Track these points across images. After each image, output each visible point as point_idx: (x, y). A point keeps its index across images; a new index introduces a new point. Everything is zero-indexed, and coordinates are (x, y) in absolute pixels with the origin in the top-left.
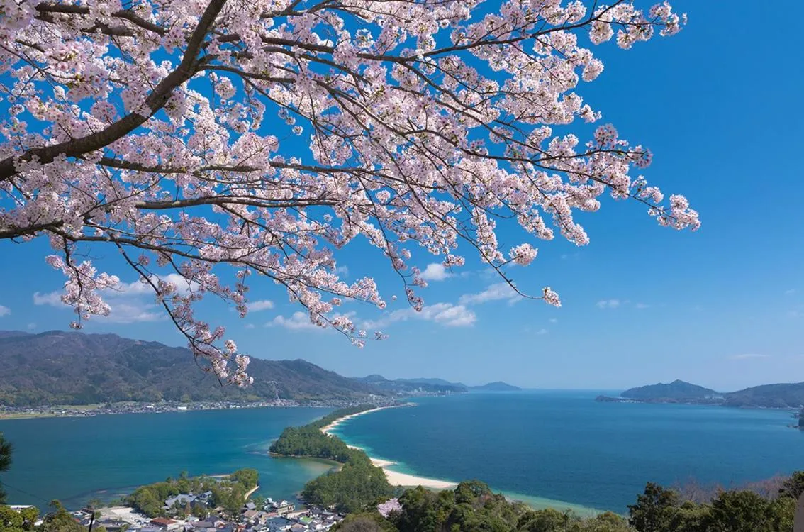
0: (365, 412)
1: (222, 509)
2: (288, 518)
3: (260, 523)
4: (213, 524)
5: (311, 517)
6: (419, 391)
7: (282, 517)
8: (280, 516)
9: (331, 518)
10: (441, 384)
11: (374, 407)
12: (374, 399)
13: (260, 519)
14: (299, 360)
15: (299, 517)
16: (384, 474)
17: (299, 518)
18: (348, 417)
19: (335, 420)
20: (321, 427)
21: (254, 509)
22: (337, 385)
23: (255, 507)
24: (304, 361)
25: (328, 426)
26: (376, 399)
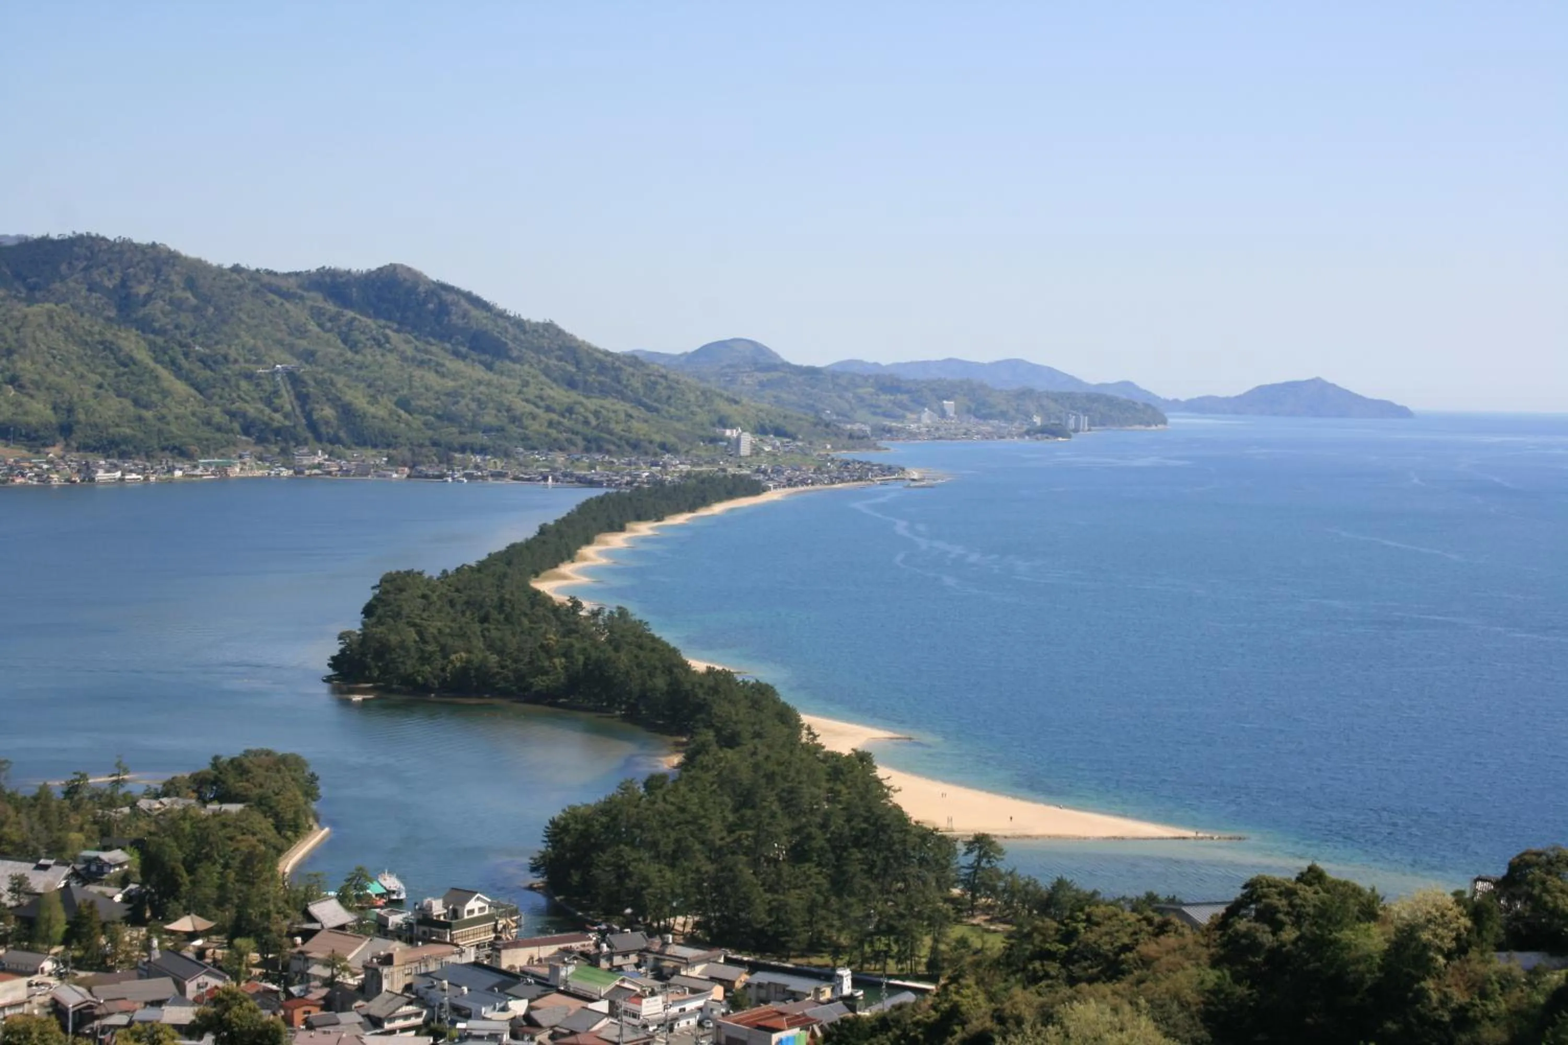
0: (718, 508)
1: (203, 924)
2: (504, 966)
3: (385, 985)
4: (182, 990)
5: (604, 964)
6: (943, 414)
7: (477, 964)
8: (470, 956)
9: (698, 970)
10: (1040, 385)
11: (755, 489)
12: (745, 450)
13: (385, 970)
14: (393, 268)
15: (554, 963)
16: (879, 782)
17: (555, 970)
18: (644, 529)
19: (589, 541)
20: (537, 574)
21: (342, 928)
22: (572, 384)
23: (345, 917)
24: (417, 277)
25: (566, 568)
26: (756, 451)
